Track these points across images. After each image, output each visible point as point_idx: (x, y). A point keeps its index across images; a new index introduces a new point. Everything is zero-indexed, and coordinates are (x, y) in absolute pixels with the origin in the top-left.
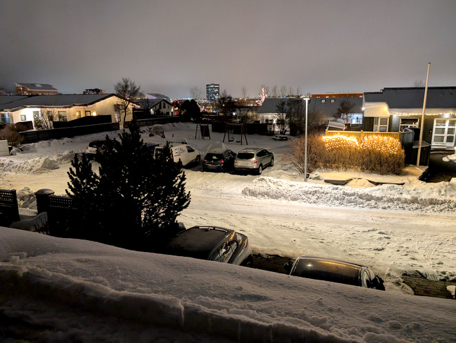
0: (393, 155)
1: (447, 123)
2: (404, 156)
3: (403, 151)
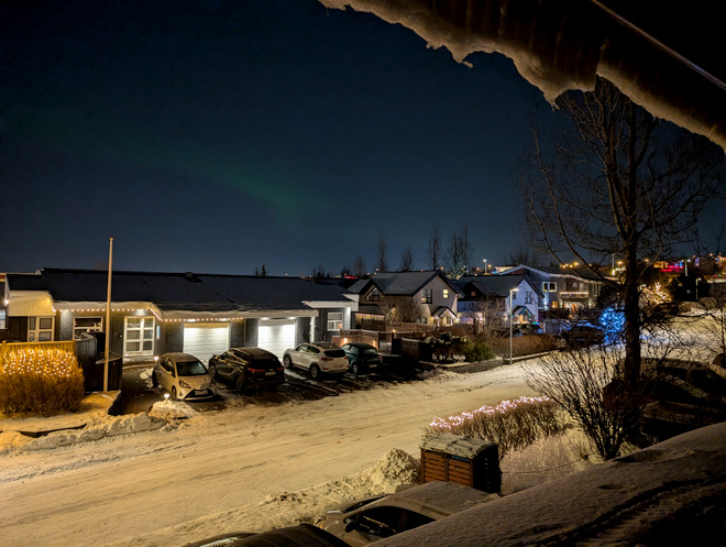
0: (65, 379)
1: (142, 323)
2: (82, 380)
3: (81, 370)
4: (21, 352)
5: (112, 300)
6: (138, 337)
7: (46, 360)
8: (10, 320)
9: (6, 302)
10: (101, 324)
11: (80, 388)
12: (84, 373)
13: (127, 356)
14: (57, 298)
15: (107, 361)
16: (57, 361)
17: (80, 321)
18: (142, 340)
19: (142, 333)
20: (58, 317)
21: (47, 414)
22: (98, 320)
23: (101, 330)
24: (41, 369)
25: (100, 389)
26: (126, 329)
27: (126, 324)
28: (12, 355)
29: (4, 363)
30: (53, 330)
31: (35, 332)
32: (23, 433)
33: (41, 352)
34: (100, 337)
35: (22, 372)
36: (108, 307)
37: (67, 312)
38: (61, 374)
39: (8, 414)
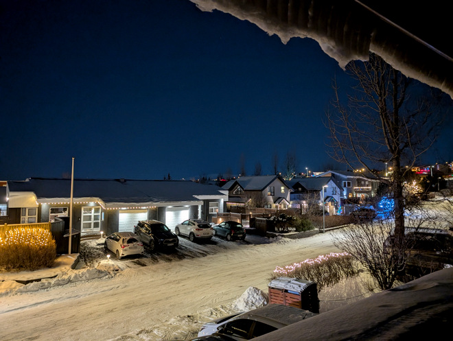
0: (44, 247)
1: (93, 211)
2: (55, 247)
3: (54, 241)
4: (16, 230)
5: (74, 197)
6: (90, 220)
7: (32, 235)
8: (10, 210)
9: (7, 199)
10: (67, 212)
11: (53, 252)
12: (56, 243)
13: (83, 232)
14: (39, 196)
15: (70, 235)
16: (40, 236)
17: (54, 211)
18: (92, 221)
19: (93, 217)
20: (40, 208)
21: (33, 269)
22: (65, 210)
23: (67, 216)
24: (29, 241)
25: (67, 252)
26: (83, 215)
27: (83, 211)
28: (11, 232)
29: (5, 237)
30: (36, 216)
31: (25, 218)
32: (17, 281)
33: (29, 230)
34: (66, 220)
35: (17, 243)
36: (71, 201)
37: (46, 204)
38: (42, 244)
39: (8, 269)
